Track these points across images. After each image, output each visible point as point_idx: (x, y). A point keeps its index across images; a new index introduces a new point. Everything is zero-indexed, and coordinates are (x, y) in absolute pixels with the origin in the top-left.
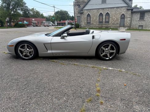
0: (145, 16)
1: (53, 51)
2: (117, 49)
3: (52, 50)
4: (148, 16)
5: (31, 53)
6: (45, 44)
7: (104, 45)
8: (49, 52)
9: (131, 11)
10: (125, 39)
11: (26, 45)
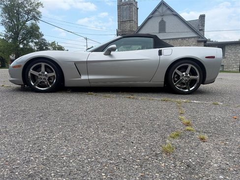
0: (226, 51)
1: (91, 77)
2: (202, 74)
3: (88, 74)
4: (230, 51)
5: (51, 79)
6: (76, 63)
7: (179, 66)
8: (84, 77)
9: (203, 43)
10: (213, 57)
11: (43, 64)
